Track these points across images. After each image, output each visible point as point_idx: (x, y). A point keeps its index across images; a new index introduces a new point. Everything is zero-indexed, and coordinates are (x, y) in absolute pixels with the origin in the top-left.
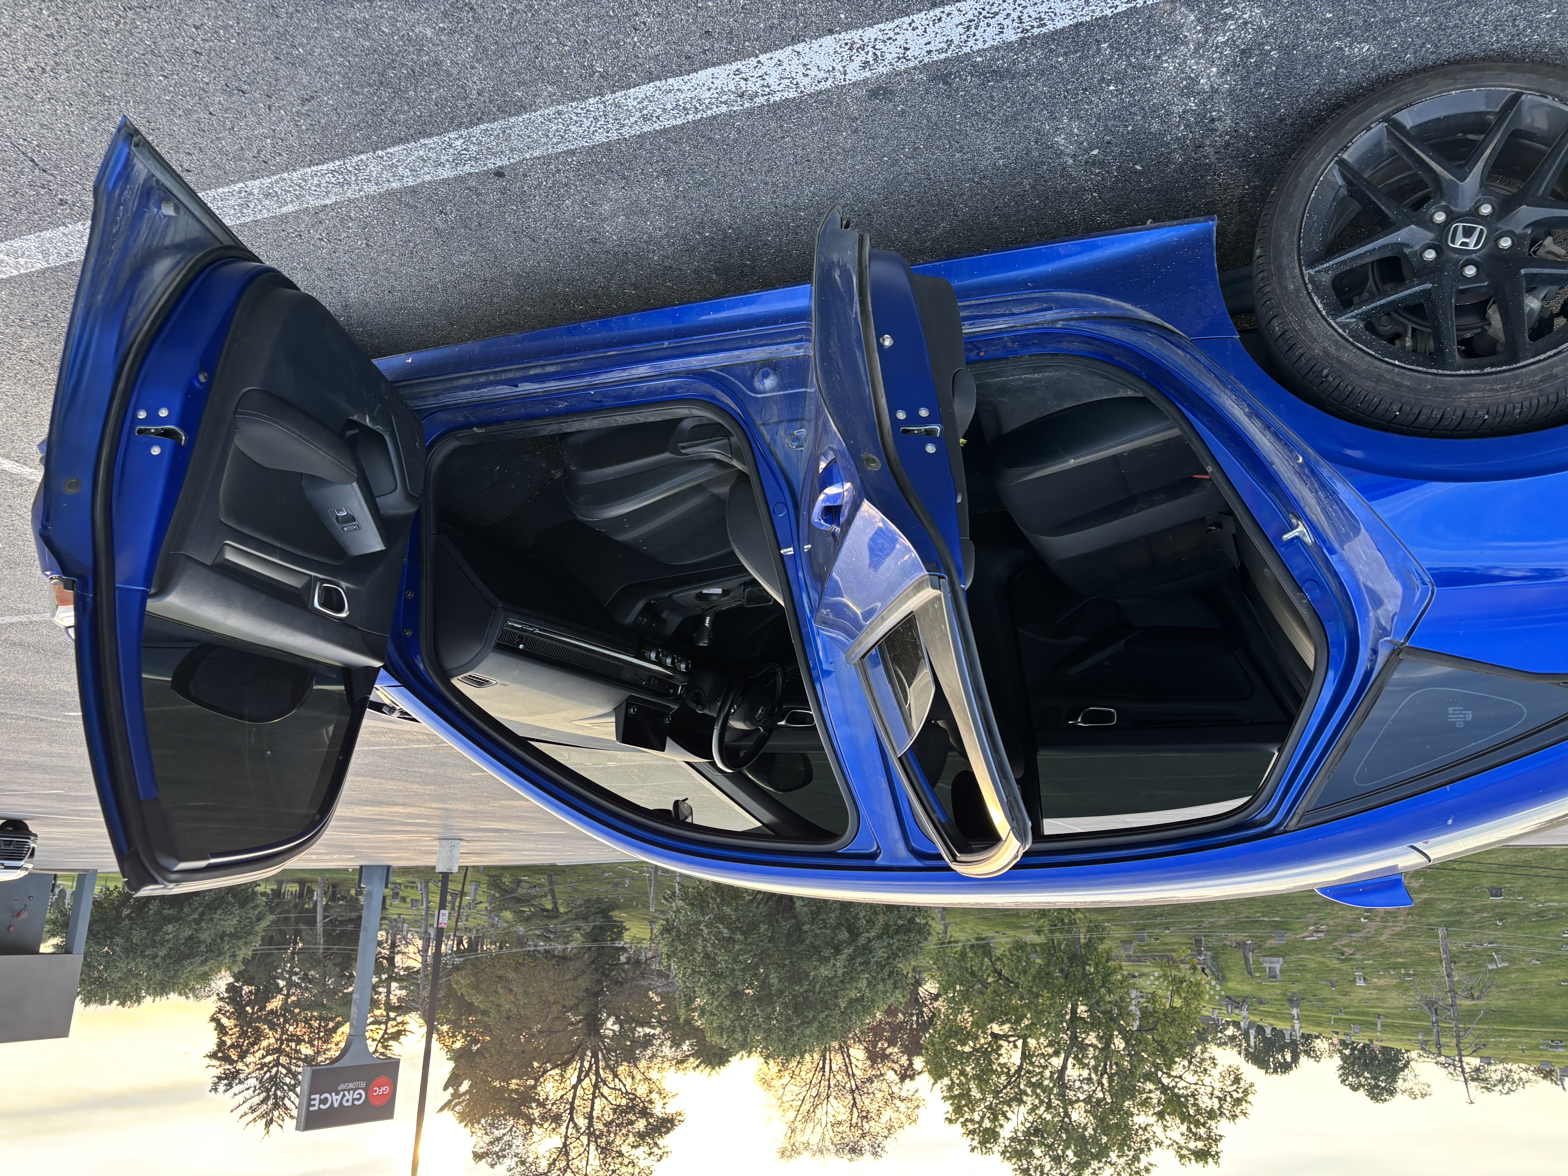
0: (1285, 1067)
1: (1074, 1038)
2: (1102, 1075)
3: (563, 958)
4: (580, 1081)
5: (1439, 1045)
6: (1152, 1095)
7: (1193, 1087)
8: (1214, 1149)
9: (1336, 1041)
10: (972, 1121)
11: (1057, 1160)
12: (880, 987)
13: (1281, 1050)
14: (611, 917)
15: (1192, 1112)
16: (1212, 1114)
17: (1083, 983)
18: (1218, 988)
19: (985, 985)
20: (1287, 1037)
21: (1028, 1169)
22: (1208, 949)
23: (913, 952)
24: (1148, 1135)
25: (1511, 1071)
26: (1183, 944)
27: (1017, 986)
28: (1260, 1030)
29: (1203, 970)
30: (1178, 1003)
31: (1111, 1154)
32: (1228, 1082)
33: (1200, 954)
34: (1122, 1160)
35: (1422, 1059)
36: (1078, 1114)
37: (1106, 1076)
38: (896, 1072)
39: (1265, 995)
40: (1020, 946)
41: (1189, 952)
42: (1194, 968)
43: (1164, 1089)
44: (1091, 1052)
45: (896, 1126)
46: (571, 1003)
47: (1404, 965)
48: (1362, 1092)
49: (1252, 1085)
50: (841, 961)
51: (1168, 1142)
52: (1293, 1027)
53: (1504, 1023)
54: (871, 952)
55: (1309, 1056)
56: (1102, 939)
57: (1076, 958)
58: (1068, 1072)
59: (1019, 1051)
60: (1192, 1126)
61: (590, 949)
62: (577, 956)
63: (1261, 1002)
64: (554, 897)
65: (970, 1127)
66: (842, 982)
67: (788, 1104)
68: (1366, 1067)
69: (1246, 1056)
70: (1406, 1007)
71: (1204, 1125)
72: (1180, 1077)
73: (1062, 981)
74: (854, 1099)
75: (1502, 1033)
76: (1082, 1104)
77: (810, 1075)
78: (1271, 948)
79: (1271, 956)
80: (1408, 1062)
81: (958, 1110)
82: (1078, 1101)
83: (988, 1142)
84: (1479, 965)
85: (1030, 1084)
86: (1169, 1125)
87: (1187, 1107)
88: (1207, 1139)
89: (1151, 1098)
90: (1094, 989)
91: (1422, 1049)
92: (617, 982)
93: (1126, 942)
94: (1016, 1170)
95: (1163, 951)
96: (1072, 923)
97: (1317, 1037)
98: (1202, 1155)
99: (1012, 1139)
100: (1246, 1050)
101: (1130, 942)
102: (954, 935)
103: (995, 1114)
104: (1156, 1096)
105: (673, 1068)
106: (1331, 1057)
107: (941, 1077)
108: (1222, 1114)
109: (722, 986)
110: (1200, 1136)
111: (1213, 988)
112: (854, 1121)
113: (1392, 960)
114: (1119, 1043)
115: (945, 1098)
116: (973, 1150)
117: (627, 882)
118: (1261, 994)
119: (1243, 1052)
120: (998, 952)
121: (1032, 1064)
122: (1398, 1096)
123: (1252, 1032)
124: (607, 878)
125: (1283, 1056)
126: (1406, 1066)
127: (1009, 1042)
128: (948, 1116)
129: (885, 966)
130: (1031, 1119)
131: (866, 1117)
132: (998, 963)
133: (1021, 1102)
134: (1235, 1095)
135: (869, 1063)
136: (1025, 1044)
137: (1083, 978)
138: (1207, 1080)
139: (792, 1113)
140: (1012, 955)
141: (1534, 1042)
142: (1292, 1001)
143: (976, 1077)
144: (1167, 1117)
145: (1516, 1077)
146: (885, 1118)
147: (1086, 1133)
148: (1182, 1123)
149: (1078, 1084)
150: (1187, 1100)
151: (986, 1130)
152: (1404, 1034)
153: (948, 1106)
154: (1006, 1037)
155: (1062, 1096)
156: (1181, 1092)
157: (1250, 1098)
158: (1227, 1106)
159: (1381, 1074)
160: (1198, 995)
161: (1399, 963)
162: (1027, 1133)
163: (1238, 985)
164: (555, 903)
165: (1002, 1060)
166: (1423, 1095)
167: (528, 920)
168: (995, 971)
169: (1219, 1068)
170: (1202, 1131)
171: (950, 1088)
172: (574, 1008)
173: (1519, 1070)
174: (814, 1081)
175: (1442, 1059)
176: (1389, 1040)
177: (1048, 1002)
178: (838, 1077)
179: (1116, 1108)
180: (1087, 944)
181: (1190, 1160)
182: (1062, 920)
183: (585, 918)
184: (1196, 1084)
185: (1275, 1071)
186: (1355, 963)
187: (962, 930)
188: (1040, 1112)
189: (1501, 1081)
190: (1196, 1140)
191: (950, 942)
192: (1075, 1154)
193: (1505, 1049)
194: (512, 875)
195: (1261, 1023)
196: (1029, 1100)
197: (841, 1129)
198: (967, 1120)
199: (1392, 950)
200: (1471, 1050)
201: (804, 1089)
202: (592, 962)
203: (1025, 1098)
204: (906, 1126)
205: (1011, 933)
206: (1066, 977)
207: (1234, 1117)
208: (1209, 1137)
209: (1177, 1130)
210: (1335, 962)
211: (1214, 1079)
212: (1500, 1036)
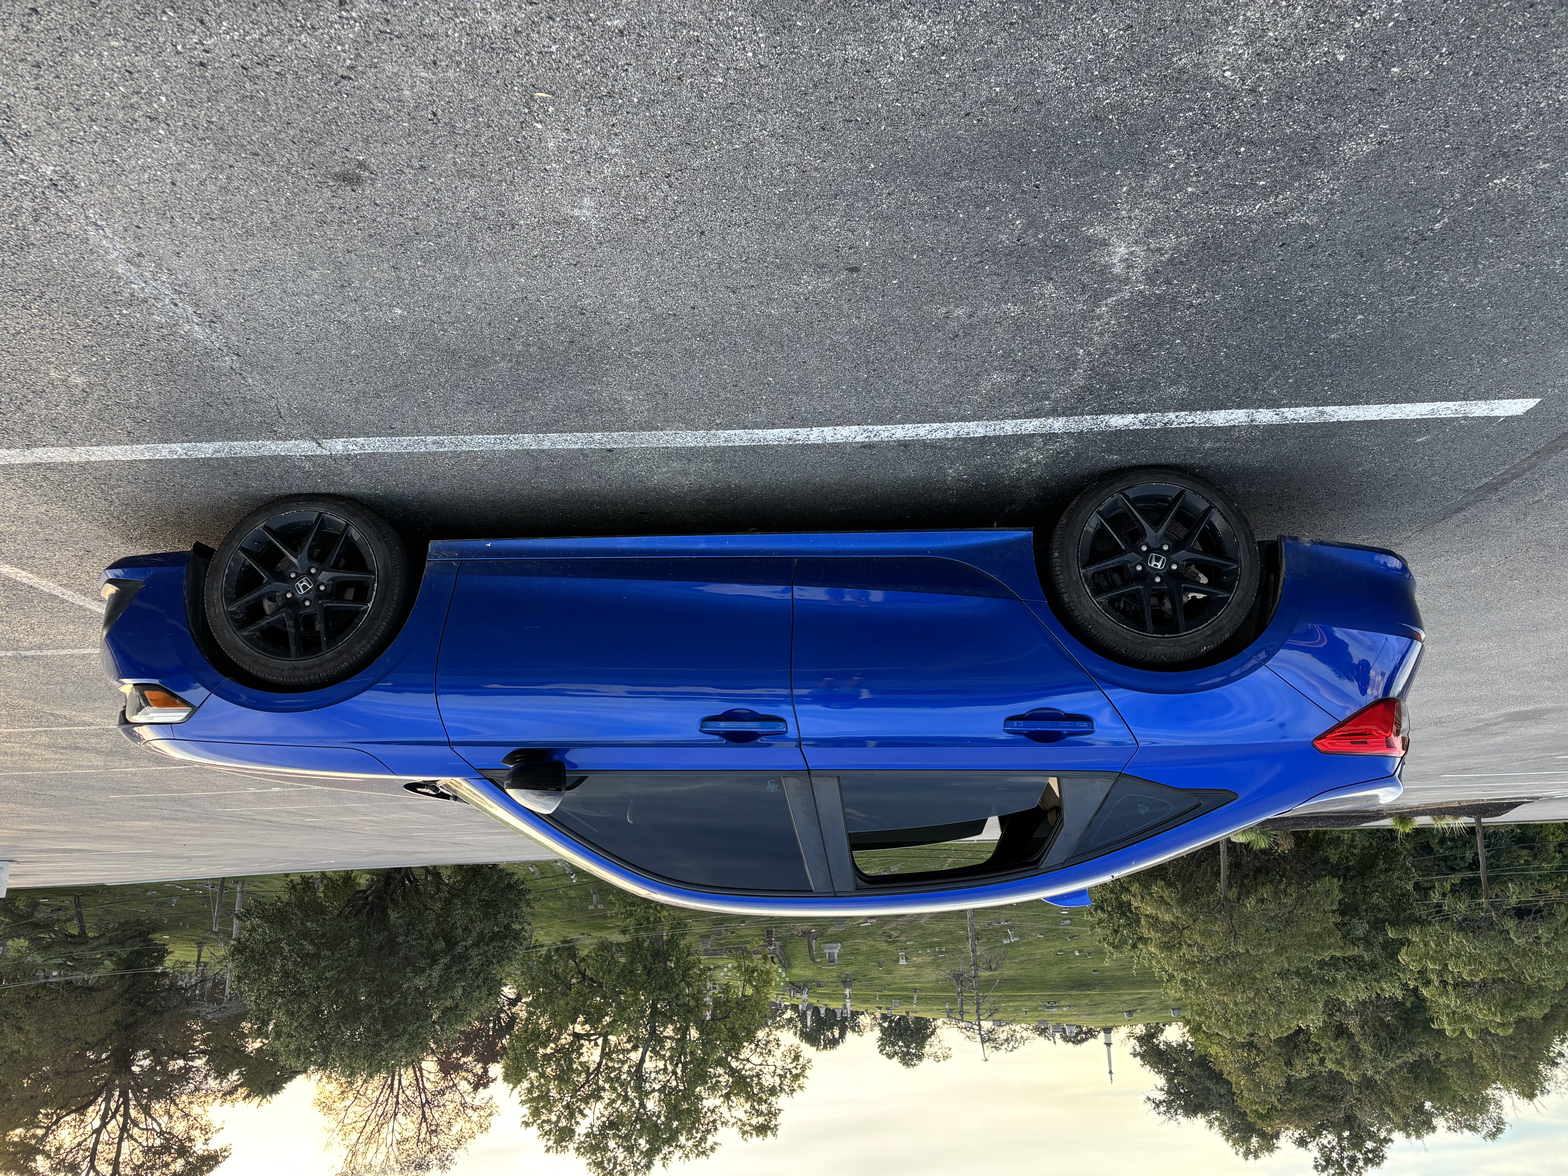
0: (833, 1043)
1: (653, 1032)
2: (677, 1065)
3: (88, 990)
4: (104, 1124)
5: (962, 1013)
6: (720, 1079)
7: (758, 1067)
8: (774, 1122)
9: (878, 1016)
10: (549, 1121)
11: (630, 1150)
12: (476, 994)
13: (831, 1028)
14: (151, 940)
15: (755, 1091)
16: (773, 1091)
17: (665, 978)
18: (784, 975)
19: (569, 987)
20: (839, 1015)
21: (602, 1161)
22: (777, 939)
23: (508, 958)
24: (715, 1117)
25: (1014, 1031)
26: (755, 936)
27: (600, 985)
28: (816, 1010)
29: (772, 958)
30: (749, 991)
31: (680, 1138)
32: (789, 1061)
33: (770, 943)
34: (691, 1143)
35: (946, 1026)
36: (652, 1104)
37: (680, 1065)
38: (469, 1082)
39: (823, 978)
40: (604, 946)
41: (762, 943)
42: (765, 958)
43: (732, 1072)
44: (668, 1044)
45: (467, 1136)
46: (95, 1039)
47: (938, 944)
48: (896, 1059)
49: (809, 1061)
50: (436, 973)
51: (732, 1121)
52: (845, 1006)
53: (1012, 990)
54: (467, 960)
55: (854, 1030)
56: (683, 935)
57: (659, 954)
58: (645, 1065)
59: (600, 1048)
60: (755, 1104)
61: (122, 977)
62: (108, 985)
63: (819, 986)
64: (81, 921)
65: (547, 1127)
66: (437, 991)
67: (350, 1127)
68: (900, 1036)
69: (801, 1036)
70: (938, 980)
71: (765, 1101)
72: (748, 1060)
73: (645, 977)
74: (423, 1113)
75: (1011, 999)
76: (657, 1094)
77: (377, 1093)
78: (831, 935)
79: (831, 942)
80: (935, 1030)
81: (536, 1113)
82: (654, 1090)
83: (563, 1140)
84: (997, 941)
85: (609, 1079)
86: (734, 1105)
87: (751, 1087)
88: (767, 1114)
89: (720, 1082)
90: (674, 984)
91: (948, 1017)
92: (155, 1012)
93: (705, 937)
94: (590, 1164)
95: (740, 943)
96: (658, 921)
97: (863, 1013)
98: (762, 1130)
99: (587, 1135)
100: (801, 1030)
101: (709, 937)
102: (540, 939)
103: (571, 1112)
104: (724, 1079)
105: (219, 1101)
106: (872, 1030)
107: (520, 1081)
108: (782, 1090)
109: (304, 1006)
110: (762, 1112)
111: (780, 975)
112: (422, 1136)
113: (929, 940)
114: (694, 1033)
115: (523, 1102)
116: (548, 1150)
117: (175, 900)
118: (819, 978)
119: (798, 1033)
120: (584, 953)
121: (612, 1060)
122: (925, 1060)
123: (809, 1013)
124: (150, 897)
125: (832, 1033)
126: (933, 1033)
127: (590, 1041)
128: (526, 1119)
129: (479, 974)
130: (606, 1113)
131: (436, 1131)
132: (582, 964)
133: (599, 1098)
134: (794, 1071)
135: (441, 1075)
136: (605, 1041)
137: (665, 974)
138: (771, 1060)
139: (354, 1136)
140: (597, 955)
141: (1034, 1004)
142: (846, 983)
143: (558, 1078)
144: (733, 1098)
145: (1018, 1036)
146: (455, 1129)
147: (659, 1122)
148: (746, 1102)
149: (653, 1075)
150: (752, 1080)
151: (562, 1129)
152: (934, 1005)
153: (525, 1110)
154: (588, 1036)
155: (638, 1088)
156: (747, 1073)
157: (807, 1073)
158: (786, 1082)
159: (912, 1042)
160: (767, 982)
161: (934, 942)
162: (603, 1127)
163: (801, 971)
164: (82, 927)
165: (583, 1059)
166: (946, 1058)
167: (48, 947)
168: (580, 972)
169: (782, 1048)
170: (764, 1107)
171: (530, 1091)
172: (99, 1046)
173: (1021, 1030)
174: (381, 1099)
175: (962, 1024)
176: (923, 1011)
177: (630, 999)
178: (409, 1093)
179: (688, 1094)
180: (669, 941)
181: (751, 1134)
182: (648, 919)
183: (121, 943)
184: (761, 1065)
185: (825, 1047)
186: (899, 944)
187: (547, 934)
188: (617, 1106)
189: (1007, 1040)
190: (758, 1116)
191: (535, 947)
192: (647, 1142)
193: (1013, 1012)
194: (28, 898)
195: (818, 1005)
196: (607, 1095)
197: (407, 1146)
198: (544, 1121)
199: (930, 931)
200: (986, 1015)
201: (370, 1109)
202: (126, 991)
203: (602, 1094)
204: (478, 1136)
205: (599, 934)
206: (648, 974)
207: (793, 1091)
208: (770, 1112)
209: (740, 1108)
210: (884, 944)
211: (778, 1059)
212: (1009, 1001)
